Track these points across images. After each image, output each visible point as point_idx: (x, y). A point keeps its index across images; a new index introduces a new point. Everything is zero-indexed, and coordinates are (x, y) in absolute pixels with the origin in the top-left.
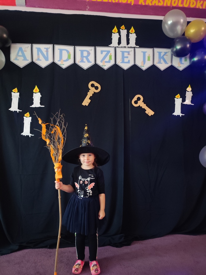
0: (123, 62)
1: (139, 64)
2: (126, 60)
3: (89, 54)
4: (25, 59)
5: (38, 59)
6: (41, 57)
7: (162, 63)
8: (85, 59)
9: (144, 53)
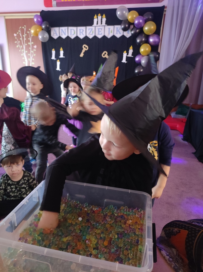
0: (99, 34)
1: (106, 35)
2: (100, 33)
3: (83, 30)
4: (57, 35)
5: (62, 35)
6: (63, 34)
7: (118, 34)
8: (81, 34)
9: (109, 29)
